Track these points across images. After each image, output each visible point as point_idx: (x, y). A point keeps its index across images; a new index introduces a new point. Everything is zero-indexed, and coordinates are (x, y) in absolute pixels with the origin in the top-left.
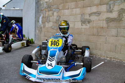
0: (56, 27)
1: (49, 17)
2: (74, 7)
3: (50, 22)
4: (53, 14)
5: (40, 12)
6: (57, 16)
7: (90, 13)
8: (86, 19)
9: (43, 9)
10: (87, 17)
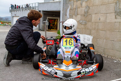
0: (84, 21)
1: (77, 8)
3: (78, 14)
4: (81, 4)
5: (68, 3)
6: (86, 7)
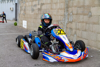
0: (24, 14)
1: (22, 7)
2: (29, 1)
3: (22, 10)
4: (23, 5)
7: (34, 5)
9: (20, 1)
10: (33, 8)
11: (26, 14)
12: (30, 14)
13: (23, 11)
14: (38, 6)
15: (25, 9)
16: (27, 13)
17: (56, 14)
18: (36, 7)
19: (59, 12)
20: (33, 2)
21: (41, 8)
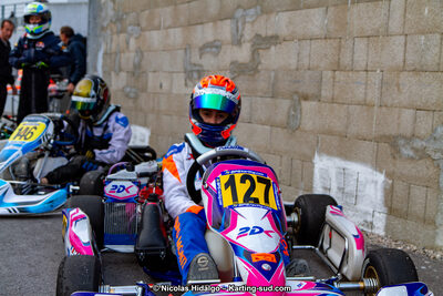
0: (133, 90)
1: (119, 52)
2: (168, 23)
3: (120, 70)
4: (128, 43)
5: (100, 36)
6: (137, 52)
7: (201, 45)
8: (195, 65)
9: (105, 24)
10: (195, 58)
11: (144, 89)
12: (174, 91)
13: (123, 75)
14: (235, 48)
15: (137, 66)
16: (150, 84)
17: (373, 96)
18: (216, 55)
19: (398, 85)
20: (199, 27)
21: (253, 59)
